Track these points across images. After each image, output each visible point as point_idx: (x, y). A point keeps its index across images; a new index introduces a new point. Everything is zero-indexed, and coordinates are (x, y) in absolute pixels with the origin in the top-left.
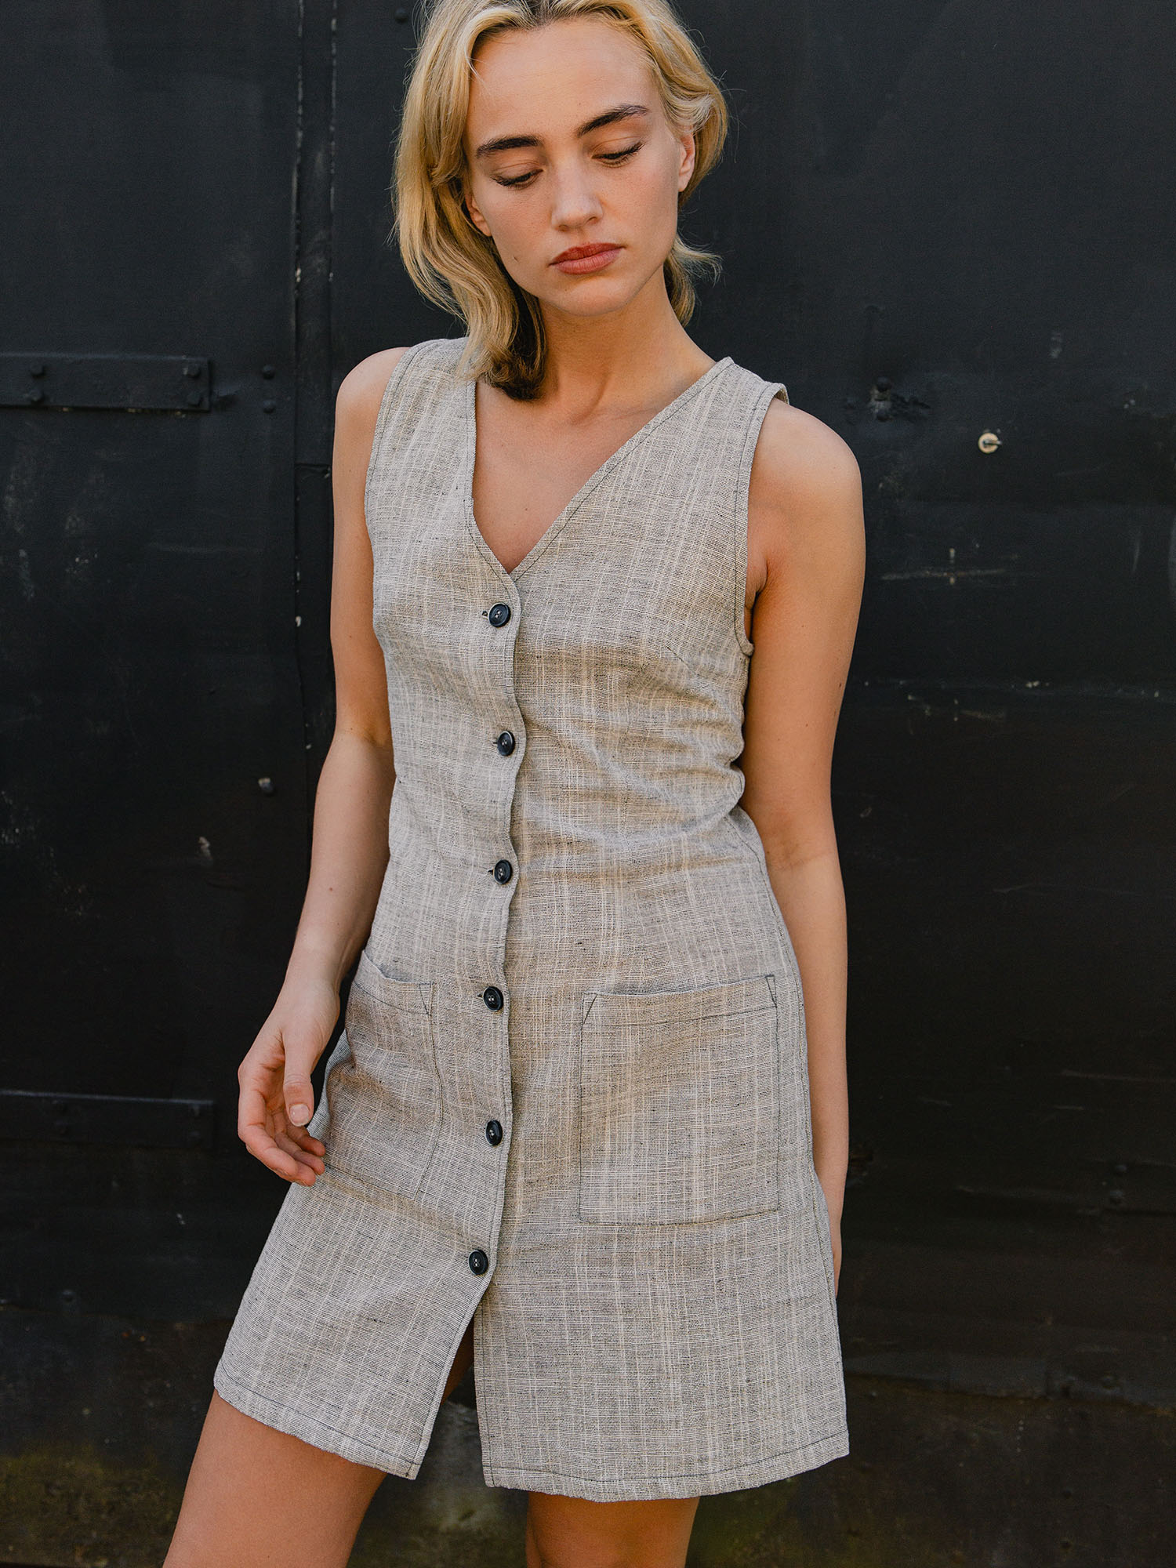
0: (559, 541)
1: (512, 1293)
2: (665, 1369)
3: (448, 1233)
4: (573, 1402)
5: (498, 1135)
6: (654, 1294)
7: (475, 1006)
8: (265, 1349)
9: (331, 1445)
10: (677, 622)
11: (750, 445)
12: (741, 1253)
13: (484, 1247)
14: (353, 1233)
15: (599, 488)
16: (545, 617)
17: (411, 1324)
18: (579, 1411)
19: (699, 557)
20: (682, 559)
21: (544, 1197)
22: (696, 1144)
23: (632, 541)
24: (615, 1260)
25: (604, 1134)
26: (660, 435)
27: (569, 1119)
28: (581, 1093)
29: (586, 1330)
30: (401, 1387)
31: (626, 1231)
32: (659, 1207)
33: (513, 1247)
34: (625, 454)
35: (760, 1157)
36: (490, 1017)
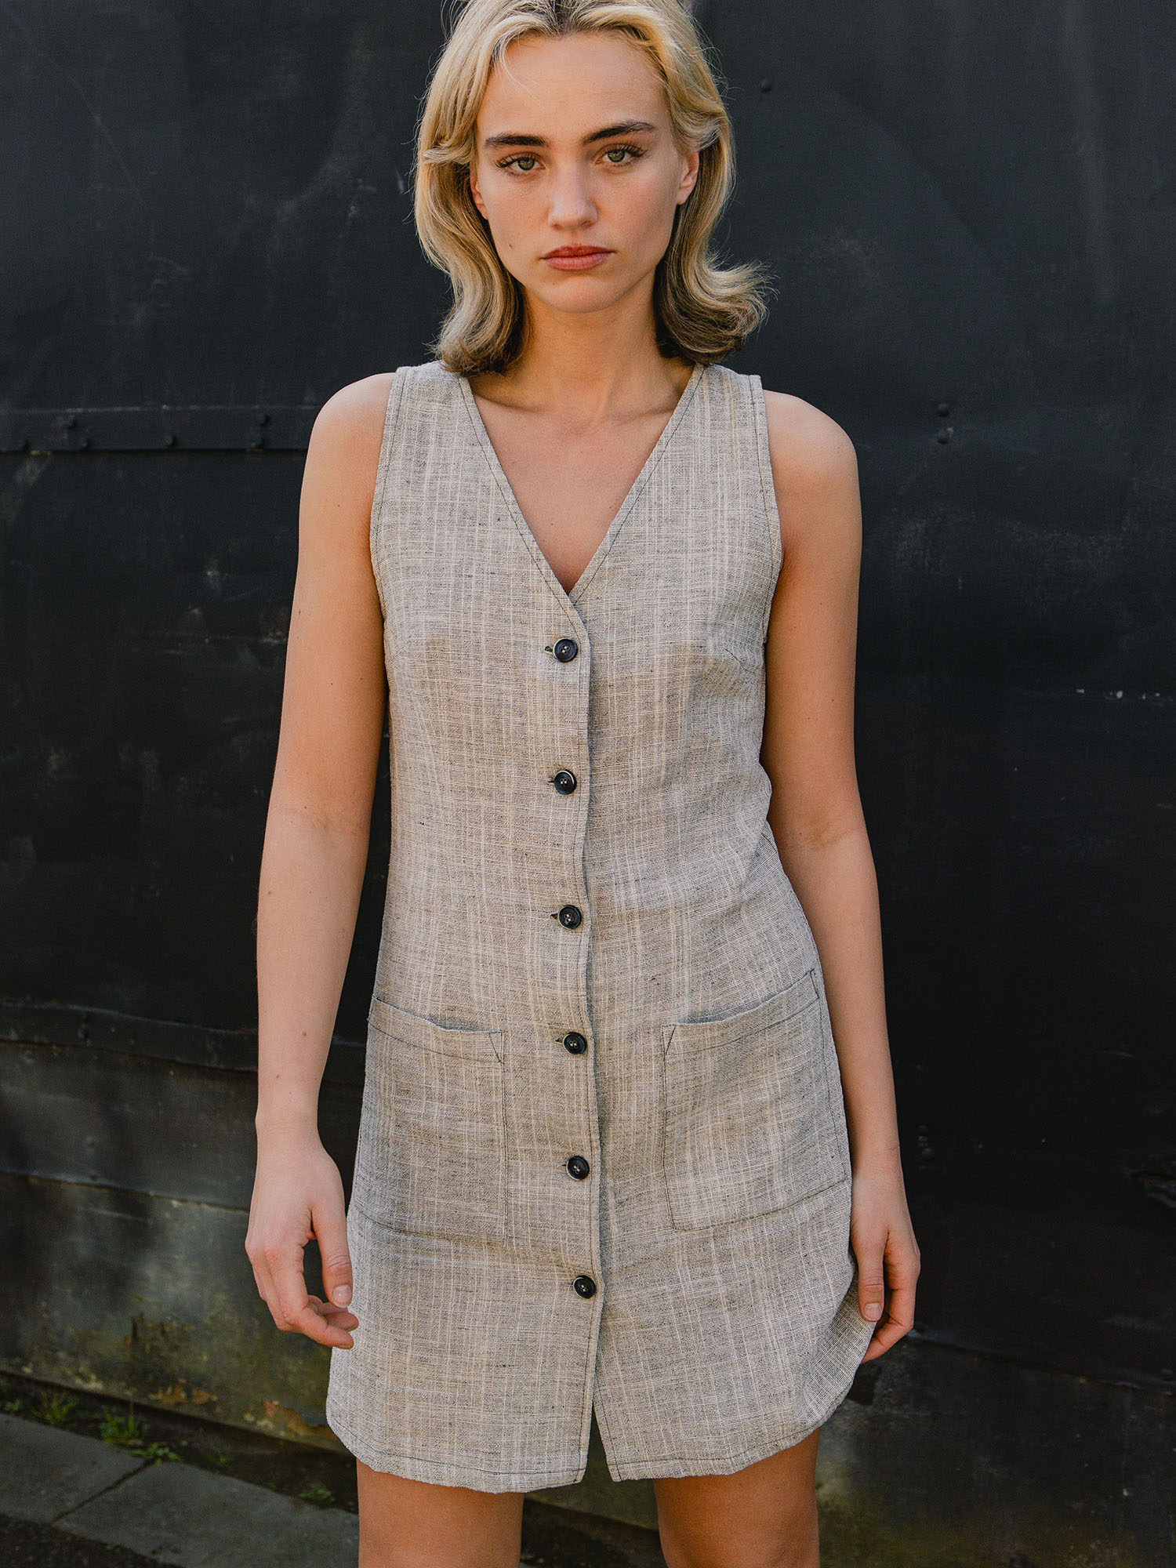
0: (607, 565)
2: (771, 1345)
3: (546, 1268)
4: (692, 1394)
5: (584, 1169)
6: (753, 1281)
7: (556, 1053)
8: (408, 1418)
11: (763, 443)
12: (820, 1228)
13: (588, 1273)
14: (453, 1292)
15: (634, 510)
17: (540, 1359)
18: (698, 1401)
21: (635, 1215)
22: (772, 1141)
24: (714, 1259)
25: (684, 1148)
27: (654, 1140)
29: (696, 1327)
31: (720, 1230)
32: (748, 1203)
33: (614, 1266)
35: (821, 1136)
36: (571, 1060)
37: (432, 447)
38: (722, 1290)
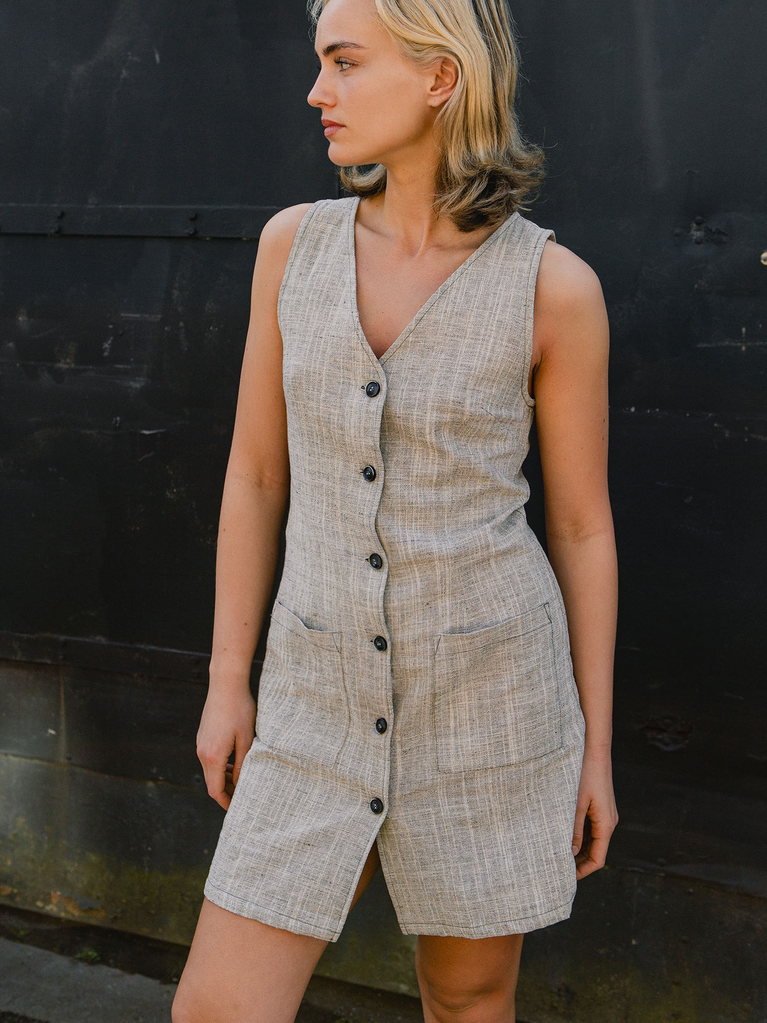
0: (410, 339)
1: (400, 822)
3: (355, 789)
5: (384, 727)
6: (491, 810)
7: (369, 648)
8: (236, 866)
9: (282, 925)
10: (488, 391)
11: (533, 273)
13: (379, 796)
14: (294, 790)
15: (435, 305)
16: (403, 390)
17: (332, 847)
18: (451, 889)
19: (503, 349)
20: (493, 351)
21: (414, 760)
22: (508, 717)
23: (459, 339)
24: (464, 793)
25: (449, 716)
26: (474, 269)
27: (427, 711)
28: (434, 695)
29: (450, 838)
30: (326, 887)
31: (470, 775)
32: (489, 758)
33: (397, 794)
34: (452, 282)
35: (549, 718)
36: (378, 655)
37: (321, 253)
38: (468, 814)
